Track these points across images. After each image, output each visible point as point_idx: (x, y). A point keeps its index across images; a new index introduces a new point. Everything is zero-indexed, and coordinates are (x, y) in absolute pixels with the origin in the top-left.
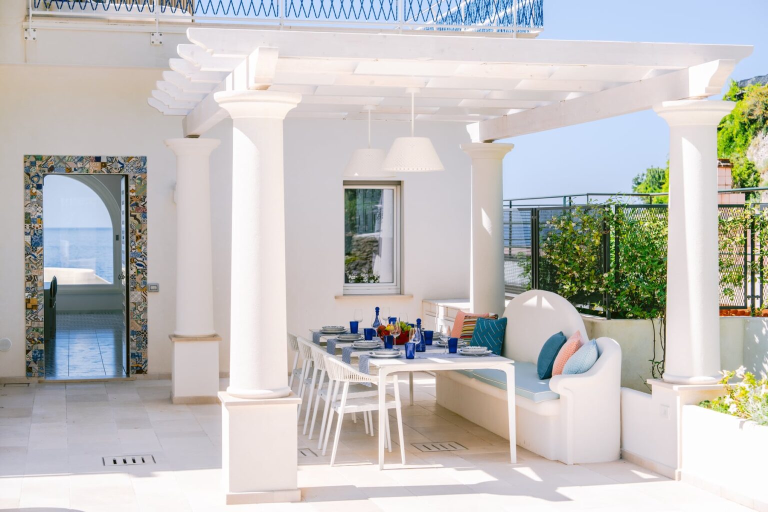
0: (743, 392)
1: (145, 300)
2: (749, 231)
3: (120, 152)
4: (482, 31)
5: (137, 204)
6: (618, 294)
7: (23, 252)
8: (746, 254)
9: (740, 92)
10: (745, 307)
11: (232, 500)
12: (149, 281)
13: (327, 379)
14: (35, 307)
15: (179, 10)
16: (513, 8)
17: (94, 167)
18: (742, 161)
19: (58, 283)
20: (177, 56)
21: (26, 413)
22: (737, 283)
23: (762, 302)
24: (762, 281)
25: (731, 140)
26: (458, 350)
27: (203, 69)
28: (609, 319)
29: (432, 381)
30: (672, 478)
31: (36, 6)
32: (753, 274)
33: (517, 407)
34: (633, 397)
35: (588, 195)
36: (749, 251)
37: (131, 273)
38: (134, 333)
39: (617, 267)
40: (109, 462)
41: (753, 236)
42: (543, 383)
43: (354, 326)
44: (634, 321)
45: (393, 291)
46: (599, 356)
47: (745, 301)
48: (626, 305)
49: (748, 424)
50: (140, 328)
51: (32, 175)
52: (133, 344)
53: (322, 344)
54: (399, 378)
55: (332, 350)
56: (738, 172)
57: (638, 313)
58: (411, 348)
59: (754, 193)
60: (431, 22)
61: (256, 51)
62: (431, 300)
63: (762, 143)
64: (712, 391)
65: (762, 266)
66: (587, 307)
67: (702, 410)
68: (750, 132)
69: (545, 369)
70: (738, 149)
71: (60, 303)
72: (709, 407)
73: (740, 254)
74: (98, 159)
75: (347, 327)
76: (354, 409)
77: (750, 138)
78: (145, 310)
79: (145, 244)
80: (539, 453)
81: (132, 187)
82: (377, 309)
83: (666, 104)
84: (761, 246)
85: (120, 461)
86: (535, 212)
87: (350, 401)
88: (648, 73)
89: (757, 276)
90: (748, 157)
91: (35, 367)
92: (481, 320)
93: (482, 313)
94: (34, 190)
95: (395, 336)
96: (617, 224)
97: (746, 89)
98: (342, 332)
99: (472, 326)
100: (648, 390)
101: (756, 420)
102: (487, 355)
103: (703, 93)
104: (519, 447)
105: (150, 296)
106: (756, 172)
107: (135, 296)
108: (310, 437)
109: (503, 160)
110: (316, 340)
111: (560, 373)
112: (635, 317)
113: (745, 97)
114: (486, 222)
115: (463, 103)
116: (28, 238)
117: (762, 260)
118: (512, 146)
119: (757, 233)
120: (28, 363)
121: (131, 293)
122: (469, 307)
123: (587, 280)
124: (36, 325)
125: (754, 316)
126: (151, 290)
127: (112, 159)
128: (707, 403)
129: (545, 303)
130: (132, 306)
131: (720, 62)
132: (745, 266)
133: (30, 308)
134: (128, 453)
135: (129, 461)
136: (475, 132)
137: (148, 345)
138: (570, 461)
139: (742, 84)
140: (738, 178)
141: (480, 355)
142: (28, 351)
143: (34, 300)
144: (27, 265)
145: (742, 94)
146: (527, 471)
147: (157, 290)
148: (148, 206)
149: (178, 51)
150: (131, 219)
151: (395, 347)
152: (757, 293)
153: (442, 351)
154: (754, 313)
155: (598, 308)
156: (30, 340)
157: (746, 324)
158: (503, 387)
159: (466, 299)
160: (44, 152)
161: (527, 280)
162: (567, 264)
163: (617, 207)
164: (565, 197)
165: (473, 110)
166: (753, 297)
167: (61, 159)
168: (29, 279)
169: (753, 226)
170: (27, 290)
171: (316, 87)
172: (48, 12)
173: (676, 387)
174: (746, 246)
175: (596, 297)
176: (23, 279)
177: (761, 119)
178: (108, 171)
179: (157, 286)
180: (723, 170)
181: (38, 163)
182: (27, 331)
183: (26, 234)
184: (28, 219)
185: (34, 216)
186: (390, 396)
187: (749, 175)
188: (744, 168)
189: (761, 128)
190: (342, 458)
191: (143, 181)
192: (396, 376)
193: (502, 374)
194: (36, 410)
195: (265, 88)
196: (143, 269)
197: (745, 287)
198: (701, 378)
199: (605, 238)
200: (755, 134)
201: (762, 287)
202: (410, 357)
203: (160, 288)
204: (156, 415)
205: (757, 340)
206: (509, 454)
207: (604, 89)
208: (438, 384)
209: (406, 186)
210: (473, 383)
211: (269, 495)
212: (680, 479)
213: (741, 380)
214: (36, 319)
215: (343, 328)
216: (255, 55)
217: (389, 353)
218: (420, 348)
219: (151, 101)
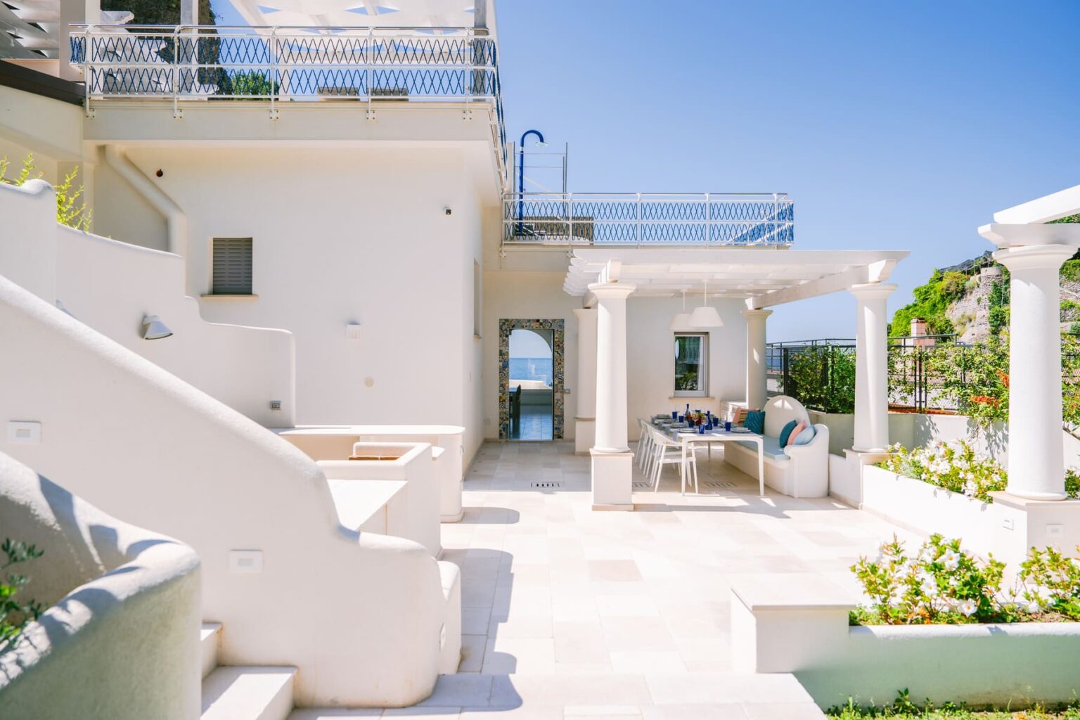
0: (898, 458)
1: (563, 398)
2: (918, 362)
3: (550, 317)
4: (758, 246)
5: (559, 345)
6: (833, 399)
7: (498, 371)
8: (915, 375)
9: (940, 275)
10: (915, 407)
11: (595, 508)
12: (565, 388)
13: (655, 445)
14: (504, 401)
15: (582, 238)
16: (775, 232)
17: (535, 325)
18: (941, 318)
19: (522, 388)
20: (571, 265)
21: (496, 458)
22: (910, 392)
23: (926, 405)
24: (926, 392)
25: (935, 305)
26: (731, 429)
27: (585, 271)
28: (827, 413)
29: (722, 448)
30: (857, 508)
31: (506, 239)
32: (920, 388)
33: (764, 463)
34: (835, 459)
35: (826, 340)
36: (918, 373)
37: (556, 383)
38: (557, 416)
39: (832, 383)
40: (535, 485)
41: (920, 365)
42: (781, 450)
43: (675, 414)
44: (843, 415)
45: (703, 395)
46: (815, 434)
47: (915, 404)
48: (837, 405)
49: (901, 477)
50: (559, 414)
51: (504, 329)
52: (556, 422)
53: (656, 424)
54: (695, 445)
55: (659, 427)
56: (939, 325)
57: (845, 410)
58: (702, 427)
59: (949, 338)
60: (731, 240)
61: (610, 262)
62: (725, 400)
63: (955, 307)
64: (883, 457)
65: (926, 383)
66: (815, 406)
67: (876, 468)
68: (947, 300)
69: (784, 442)
70: (939, 311)
71: (522, 399)
72: (879, 466)
73: (912, 375)
74: (538, 321)
75: (671, 415)
76: (668, 461)
77: (947, 304)
78: (563, 403)
79: (563, 367)
80: (779, 490)
81: (556, 336)
82: (688, 405)
83: (854, 286)
84: (926, 371)
85: (540, 485)
86: (786, 350)
87: (666, 457)
88: (846, 268)
89: (923, 389)
90: (946, 316)
91: (504, 433)
92: (750, 413)
93: (753, 408)
94: (504, 338)
95: (695, 421)
96: (833, 357)
97: (945, 274)
98: (668, 417)
99: (745, 416)
100: (843, 455)
101: (906, 474)
102: (748, 432)
103: (877, 280)
104: (766, 486)
105: (566, 396)
106: (951, 325)
107: (558, 396)
108: (647, 476)
109: (767, 320)
110: (653, 423)
111: (791, 444)
112: (844, 413)
113: (944, 279)
114: (756, 356)
115: (739, 287)
116: (501, 364)
117: (926, 379)
118: (772, 311)
119: (923, 363)
120: (500, 431)
121: (555, 394)
122: (745, 405)
123: (815, 391)
124: (504, 410)
125: (921, 413)
126: (566, 393)
127: (545, 321)
128: (879, 465)
129: (787, 405)
130: (556, 401)
131: (887, 261)
132: (915, 383)
133: (502, 401)
134: (545, 481)
135: (545, 485)
136: (750, 303)
137: (565, 423)
138: (796, 495)
139: (942, 271)
140: (939, 329)
141: (743, 433)
142: (500, 425)
143: (504, 398)
144: (500, 378)
145: (942, 277)
146: (769, 501)
147: (569, 393)
148: (565, 346)
149: (571, 262)
150: (556, 353)
151: (695, 427)
152: (923, 399)
153: (721, 430)
154: (921, 411)
155: (821, 406)
156: (501, 418)
157: (915, 418)
158: (756, 451)
159: (744, 400)
160: (509, 317)
161: (782, 390)
162: (803, 381)
163: (833, 347)
164: (813, 341)
165: (749, 291)
166: (920, 401)
167: (518, 321)
168: (501, 386)
169: (920, 359)
170: (500, 391)
171: (651, 280)
172: (512, 242)
173: (859, 454)
174: (916, 371)
175: (820, 400)
176: (498, 385)
177: (954, 292)
178: (544, 327)
179: (569, 390)
180: (920, 324)
181: (507, 323)
182: (500, 414)
183: (500, 361)
184: (501, 353)
185: (504, 351)
186: (689, 455)
187: (946, 327)
188: (943, 323)
189: (954, 298)
190: (661, 488)
191: (562, 332)
192: (693, 443)
193: (755, 444)
194: (502, 457)
195: (616, 281)
196: (562, 381)
197: (915, 395)
198: (876, 450)
199: (825, 365)
200: (951, 302)
201: (926, 396)
202: (702, 432)
203: (571, 392)
204: (563, 461)
205: (923, 429)
206: (759, 490)
207: (822, 278)
208: (726, 450)
209: (711, 335)
210: (743, 449)
211: (615, 506)
212: (861, 509)
213: (897, 451)
214: (505, 407)
215: (668, 416)
216: (609, 264)
217: (691, 429)
218: (709, 428)
219: (565, 290)
